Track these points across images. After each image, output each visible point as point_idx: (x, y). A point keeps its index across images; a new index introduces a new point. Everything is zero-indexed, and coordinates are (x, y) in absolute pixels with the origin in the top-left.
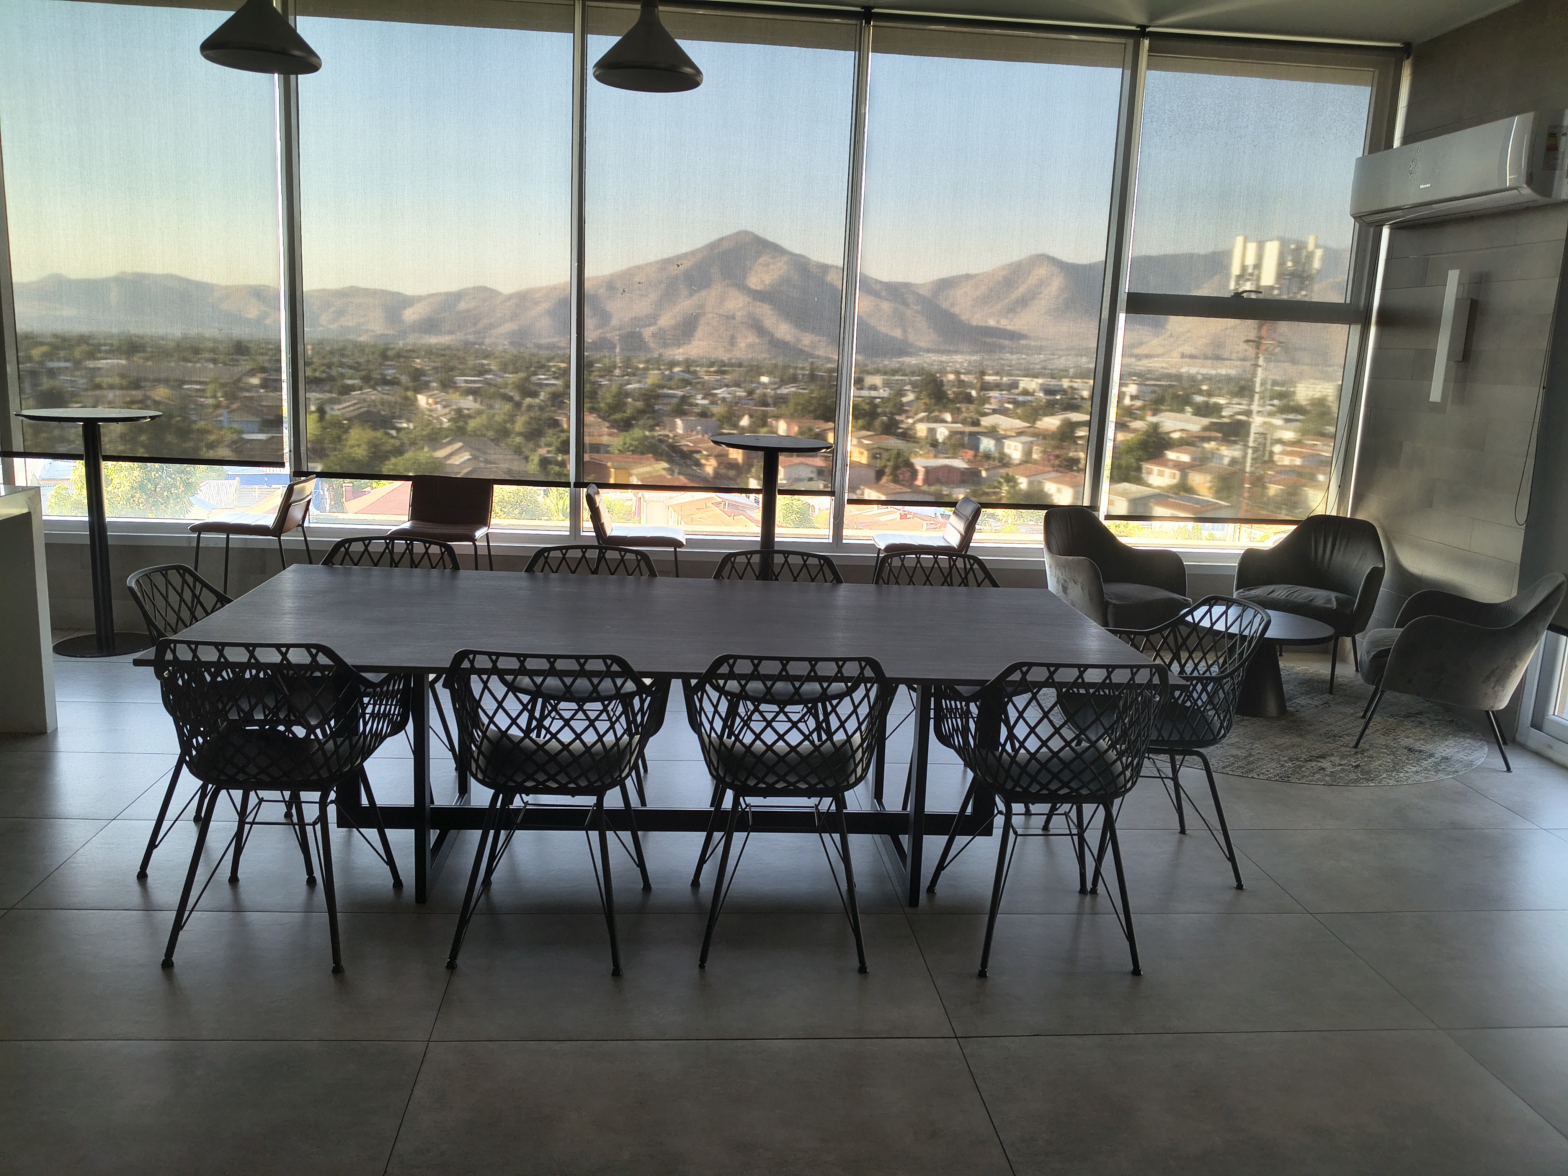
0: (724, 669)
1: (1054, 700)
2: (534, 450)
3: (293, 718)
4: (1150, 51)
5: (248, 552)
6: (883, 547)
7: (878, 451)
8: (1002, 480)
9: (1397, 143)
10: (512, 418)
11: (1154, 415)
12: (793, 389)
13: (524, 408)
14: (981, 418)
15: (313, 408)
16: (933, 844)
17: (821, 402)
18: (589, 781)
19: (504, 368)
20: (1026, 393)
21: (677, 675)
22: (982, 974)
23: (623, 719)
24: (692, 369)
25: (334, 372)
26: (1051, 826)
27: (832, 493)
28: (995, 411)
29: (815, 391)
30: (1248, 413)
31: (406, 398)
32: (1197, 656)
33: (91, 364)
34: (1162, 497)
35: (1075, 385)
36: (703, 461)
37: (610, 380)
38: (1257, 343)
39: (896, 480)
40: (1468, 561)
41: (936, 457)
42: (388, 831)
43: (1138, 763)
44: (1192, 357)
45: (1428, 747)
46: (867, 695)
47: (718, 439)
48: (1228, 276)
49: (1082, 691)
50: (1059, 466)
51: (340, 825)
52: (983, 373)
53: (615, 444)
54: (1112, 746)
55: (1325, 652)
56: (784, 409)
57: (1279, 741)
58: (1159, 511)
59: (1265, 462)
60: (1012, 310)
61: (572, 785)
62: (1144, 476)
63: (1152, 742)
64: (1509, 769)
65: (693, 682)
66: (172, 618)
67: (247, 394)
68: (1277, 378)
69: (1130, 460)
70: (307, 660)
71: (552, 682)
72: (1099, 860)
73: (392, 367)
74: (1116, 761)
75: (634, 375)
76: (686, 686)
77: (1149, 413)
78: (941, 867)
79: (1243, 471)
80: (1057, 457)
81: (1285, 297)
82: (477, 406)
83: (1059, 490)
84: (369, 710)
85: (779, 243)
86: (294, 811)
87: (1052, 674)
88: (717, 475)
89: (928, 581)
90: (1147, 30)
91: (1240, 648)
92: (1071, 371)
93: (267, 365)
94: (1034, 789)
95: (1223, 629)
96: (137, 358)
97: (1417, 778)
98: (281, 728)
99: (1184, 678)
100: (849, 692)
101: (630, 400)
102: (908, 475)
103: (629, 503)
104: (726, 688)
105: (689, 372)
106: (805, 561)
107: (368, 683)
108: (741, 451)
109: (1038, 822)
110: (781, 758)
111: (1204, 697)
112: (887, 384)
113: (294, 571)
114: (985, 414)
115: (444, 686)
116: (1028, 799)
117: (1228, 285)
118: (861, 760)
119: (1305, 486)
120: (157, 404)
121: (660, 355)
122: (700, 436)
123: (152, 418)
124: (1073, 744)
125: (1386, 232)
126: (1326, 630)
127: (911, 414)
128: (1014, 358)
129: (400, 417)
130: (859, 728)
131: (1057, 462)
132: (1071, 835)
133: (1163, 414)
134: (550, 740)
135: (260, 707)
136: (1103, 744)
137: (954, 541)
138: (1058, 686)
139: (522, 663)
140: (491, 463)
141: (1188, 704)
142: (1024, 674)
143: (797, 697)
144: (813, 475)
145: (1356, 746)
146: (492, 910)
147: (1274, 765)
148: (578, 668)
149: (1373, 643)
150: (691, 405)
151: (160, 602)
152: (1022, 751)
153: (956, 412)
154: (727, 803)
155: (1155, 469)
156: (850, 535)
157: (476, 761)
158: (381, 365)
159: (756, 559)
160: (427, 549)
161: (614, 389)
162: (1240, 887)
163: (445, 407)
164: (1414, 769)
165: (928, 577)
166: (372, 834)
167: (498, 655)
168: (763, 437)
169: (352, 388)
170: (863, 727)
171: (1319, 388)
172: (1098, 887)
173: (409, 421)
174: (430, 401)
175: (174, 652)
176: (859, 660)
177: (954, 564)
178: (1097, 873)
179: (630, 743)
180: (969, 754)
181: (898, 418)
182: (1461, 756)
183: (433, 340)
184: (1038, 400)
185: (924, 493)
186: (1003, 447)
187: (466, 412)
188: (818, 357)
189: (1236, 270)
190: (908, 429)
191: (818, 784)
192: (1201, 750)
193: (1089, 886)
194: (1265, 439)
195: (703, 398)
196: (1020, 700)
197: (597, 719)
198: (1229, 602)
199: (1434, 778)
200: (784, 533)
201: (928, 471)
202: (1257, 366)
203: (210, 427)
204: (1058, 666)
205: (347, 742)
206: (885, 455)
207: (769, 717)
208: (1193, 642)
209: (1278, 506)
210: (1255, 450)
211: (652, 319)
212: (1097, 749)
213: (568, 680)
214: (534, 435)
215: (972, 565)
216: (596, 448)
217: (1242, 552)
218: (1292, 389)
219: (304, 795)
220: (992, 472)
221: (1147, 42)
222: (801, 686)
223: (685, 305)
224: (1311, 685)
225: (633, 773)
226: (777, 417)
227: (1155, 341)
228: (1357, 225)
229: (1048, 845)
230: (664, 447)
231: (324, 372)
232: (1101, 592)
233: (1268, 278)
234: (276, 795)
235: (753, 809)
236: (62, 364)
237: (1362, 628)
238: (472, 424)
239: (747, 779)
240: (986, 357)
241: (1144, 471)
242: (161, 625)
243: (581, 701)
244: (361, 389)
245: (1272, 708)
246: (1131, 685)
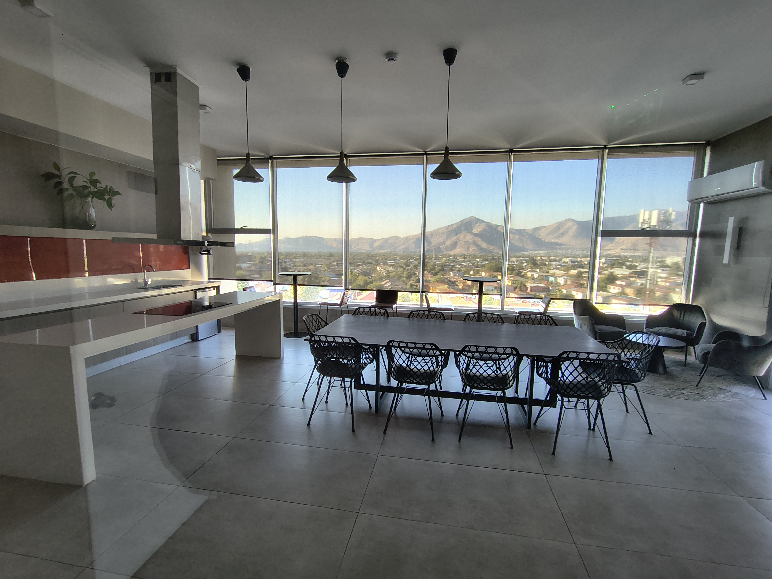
0: (467, 349)
1: (578, 364)
2: (409, 282)
3: (344, 357)
4: (608, 153)
5: (332, 310)
6: (518, 312)
7: (515, 281)
8: (557, 290)
9: (705, 175)
10: (403, 272)
11: (611, 269)
12: (487, 263)
13: (406, 270)
14: (550, 271)
15: (349, 271)
16: (536, 409)
17: (496, 266)
18: (425, 381)
19: (401, 258)
20: (564, 262)
21: (452, 350)
22: (553, 454)
23: (435, 363)
24: (455, 257)
25: (355, 261)
26: (577, 406)
27: (501, 295)
28: (554, 269)
29: (494, 263)
30: (647, 268)
31: (374, 268)
32: (631, 351)
33: (294, 260)
34: (615, 296)
35: (582, 260)
36: (459, 285)
37: (431, 261)
38: (650, 245)
39: (521, 290)
40: (743, 321)
41: (534, 283)
42: (368, 391)
43: (610, 387)
44: (625, 250)
45: (728, 388)
46: (514, 360)
47: (464, 278)
48: (638, 223)
49: (588, 361)
50: (577, 286)
51: (355, 389)
52: (550, 257)
53: (432, 279)
54: (600, 381)
55: (682, 351)
56: (484, 269)
57: (665, 382)
58: (614, 301)
59: (654, 285)
60: (559, 237)
61: (421, 382)
62: (608, 289)
63: (615, 380)
64: (766, 399)
65: (457, 353)
66: (314, 328)
67: (332, 267)
68: (658, 256)
69: (602, 284)
70: (349, 341)
71: (415, 351)
72: (596, 419)
73: (370, 259)
74: (601, 386)
75: (438, 259)
76: (455, 354)
77: (610, 268)
78: (538, 417)
79: (646, 287)
80: (576, 283)
81: (661, 229)
82: (393, 269)
83: (577, 294)
84: (364, 356)
85: (484, 220)
86: (343, 383)
87: (578, 355)
88: (463, 289)
89: (533, 323)
90: (607, 146)
91: (648, 349)
92: (581, 255)
93: (338, 259)
94: (572, 393)
95: (641, 342)
96: (305, 258)
97: (724, 399)
98: (341, 360)
99: (626, 358)
100: (507, 358)
101: (437, 267)
102: (524, 289)
103: (435, 297)
104: (468, 355)
105: (454, 258)
106: (492, 316)
107: (364, 349)
108: (470, 282)
109: (572, 404)
110: (485, 378)
111: (634, 365)
112: (517, 261)
113: (345, 316)
114: (551, 270)
115: (385, 350)
116: (569, 396)
117: (638, 225)
118: (511, 380)
119: (671, 293)
120: (310, 270)
121: (446, 253)
122: (458, 277)
123: (310, 274)
124: (586, 379)
125: (702, 205)
126: (682, 344)
127: (525, 270)
128: (560, 252)
129: (372, 273)
130: (511, 370)
131: (576, 285)
132: (585, 410)
133: (614, 269)
134: (414, 368)
135: (335, 354)
136: (597, 380)
137: (542, 310)
138: (580, 359)
139: (407, 345)
140: (396, 286)
141: (628, 367)
142: (568, 355)
143: (490, 359)
144: (493, 289)
145: (697, 386)
146: (396, 417)
147: (663, 391)
148: (423, 347)
149: (703, 349)
150: (455, 268)
151: (311, 324)
152: (567, 380)
153: (541, 269)
154: (468, 391)
155: (612, 287)
156: (506, 308)
157: (393, 373)
158: (368, 258)
159: (476, 315)
160: (380, 310)
161: (432, 264)
162: (651, 433)
163: (384, 270)
164: (723, 396)
165: (533, 322)
166: (364, 392)
167: (400, 342)
168: (477, 277)
169: (360, 265)
170: (512, 370)
171: (675, 259)
172: (595, 428)
173: (374, 274)
174: (381, 268)
175: (314, 338)
176: (511, 348)
177: (542, 318)
178: (595, 423)
179: (438, 370)
180: (548, 381)
181: (521, 271)
182: (743, 392)
183: (382, 251)
184: (569, 264)
185: (531, 294)
186: (557, 280)
187: (390, 271)
188: (495, 253)
189: (641, 220)
190: (524, 274)
191: (497, 387)
192: (633, 383)
193: (592, 427)
194: (655, 277)
195: (459, 266)
196: (567, 363)
197: (428, 362)
198: (643, 333)
199: (731, 400)
200: (485, 307)
201: (531, 287)
202: (650, 252)
203: (322, 276)
204: (580, 353)
205: (358, 365)
206: (517, 282)
207: (481, 365)
208: (629, 346)
209: (660, 300)
210: (650, 280)
211: (444, 243)
212: (595, 381)
213: (420, 350)
214: (409, 277)
215: (548, 318)
216: (427, 281)
217: (647, 315)
218: (664, 260)
219: (346, 379)
220: (553, 288)
221: (607, 150)
222: (492, 356)
223: (454, 239)
224: (677, 363)
225: (438, 380)
226: (482, 271)
227: (611, 245)
228: (690, 204)
229: (576, 413)
230: (446, 280)
231: (353, 261)
232: (594, 328)
233: (654, 223)
234: (338, 379)
235: (476, 393)
236: (287, 260)
237: (697, 344)
238: (392, 275)
239: (474, 384)
240: (551, 251)
241: (608, 287)
242: (311, 330)
243: (423, 357)
244: (362, 265)
245: (661, 370)
246: (607, 360)
